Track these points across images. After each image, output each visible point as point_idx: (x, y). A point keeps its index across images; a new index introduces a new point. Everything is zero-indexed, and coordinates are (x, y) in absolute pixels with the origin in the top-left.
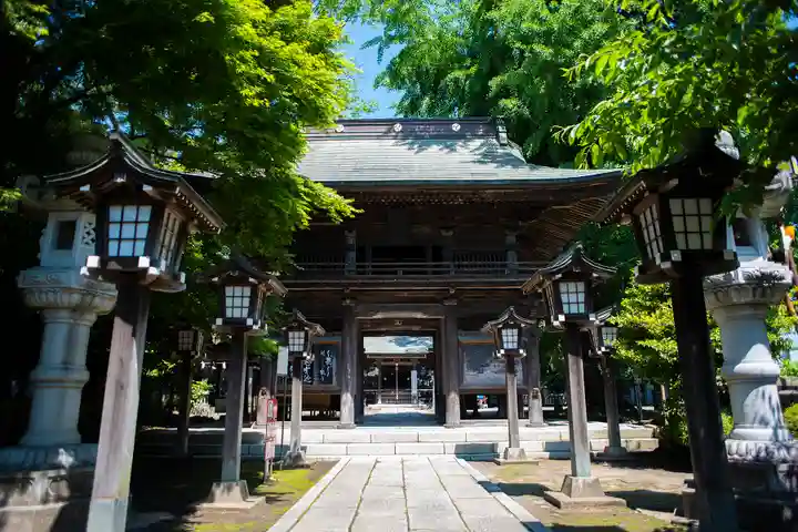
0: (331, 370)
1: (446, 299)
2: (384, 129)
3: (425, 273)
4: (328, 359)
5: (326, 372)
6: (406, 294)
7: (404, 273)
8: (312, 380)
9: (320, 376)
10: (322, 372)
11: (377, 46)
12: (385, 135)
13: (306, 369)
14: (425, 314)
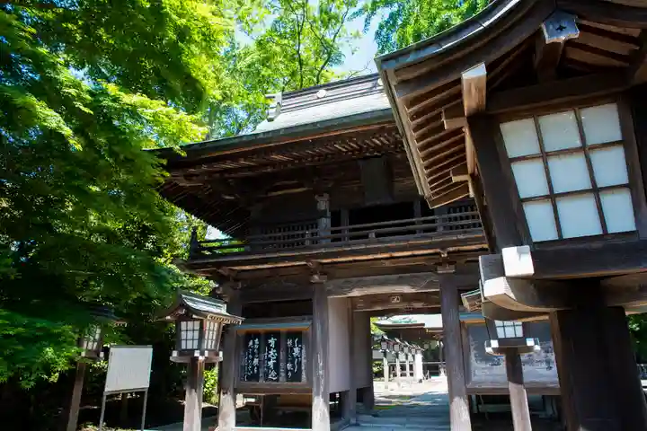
0: (300, 364)
1: (440, 264)
2: (369, 85)
3: (413, 232)
4: (296, 350)
5: (294, 367)
6: (387, 263)
7: (378, 235)
8: (278, 375)
9: (287, 371)
10: (289, 366)
11: (364, 16)
12: (370, 91)
13: (271, 363)
14: (413, 287)
